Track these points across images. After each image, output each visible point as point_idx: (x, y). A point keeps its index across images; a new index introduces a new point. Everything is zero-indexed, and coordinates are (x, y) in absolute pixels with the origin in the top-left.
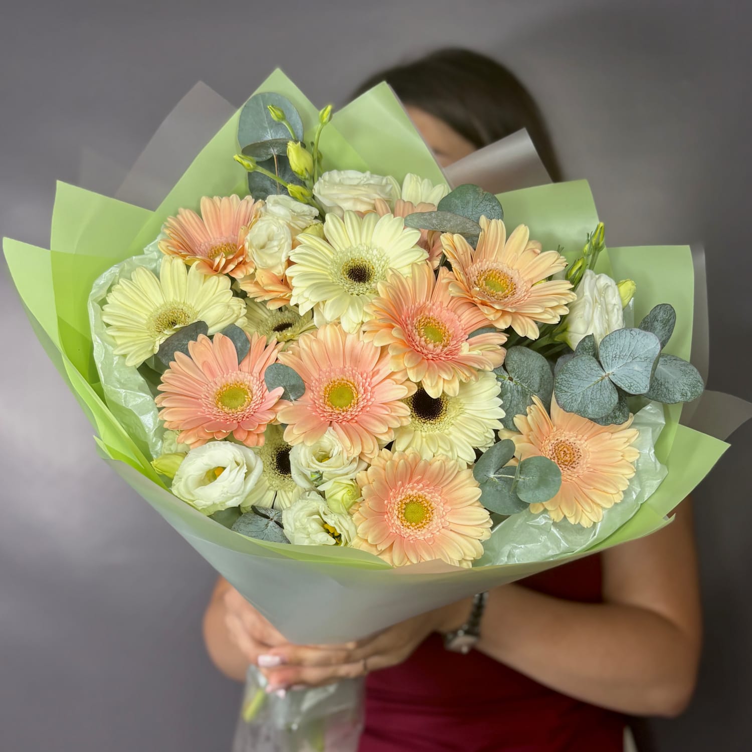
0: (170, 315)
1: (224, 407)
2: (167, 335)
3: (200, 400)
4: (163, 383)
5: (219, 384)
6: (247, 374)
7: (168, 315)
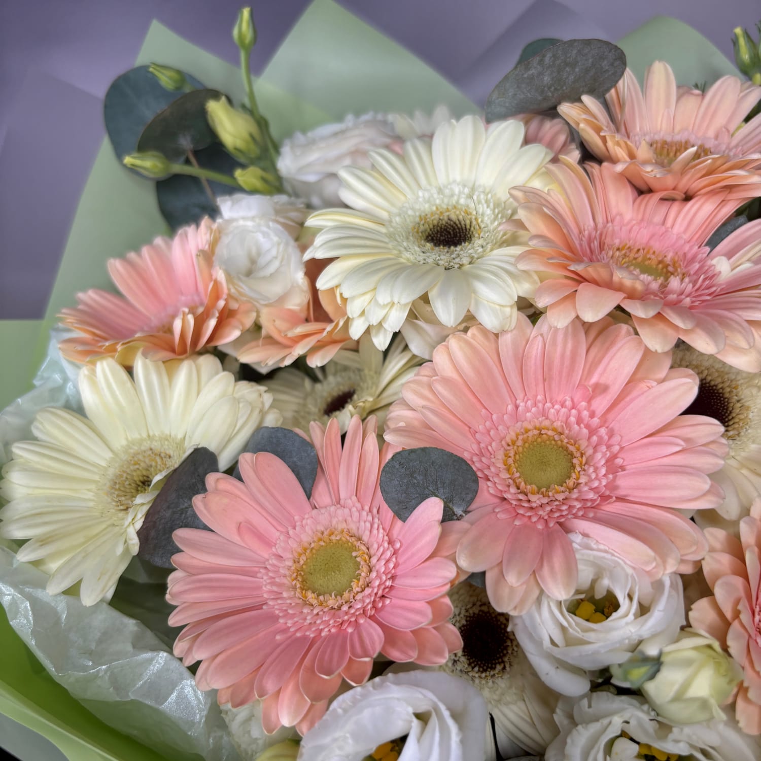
0: (132, 471)
1: (321, 598)
2: (143, 504)
3: (264, 607)
4: (176, 607)
5: (287, 555)
6: (332, 509)
7: (128, 471)
